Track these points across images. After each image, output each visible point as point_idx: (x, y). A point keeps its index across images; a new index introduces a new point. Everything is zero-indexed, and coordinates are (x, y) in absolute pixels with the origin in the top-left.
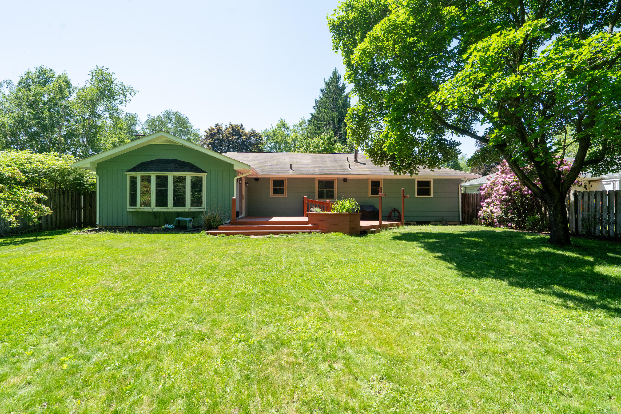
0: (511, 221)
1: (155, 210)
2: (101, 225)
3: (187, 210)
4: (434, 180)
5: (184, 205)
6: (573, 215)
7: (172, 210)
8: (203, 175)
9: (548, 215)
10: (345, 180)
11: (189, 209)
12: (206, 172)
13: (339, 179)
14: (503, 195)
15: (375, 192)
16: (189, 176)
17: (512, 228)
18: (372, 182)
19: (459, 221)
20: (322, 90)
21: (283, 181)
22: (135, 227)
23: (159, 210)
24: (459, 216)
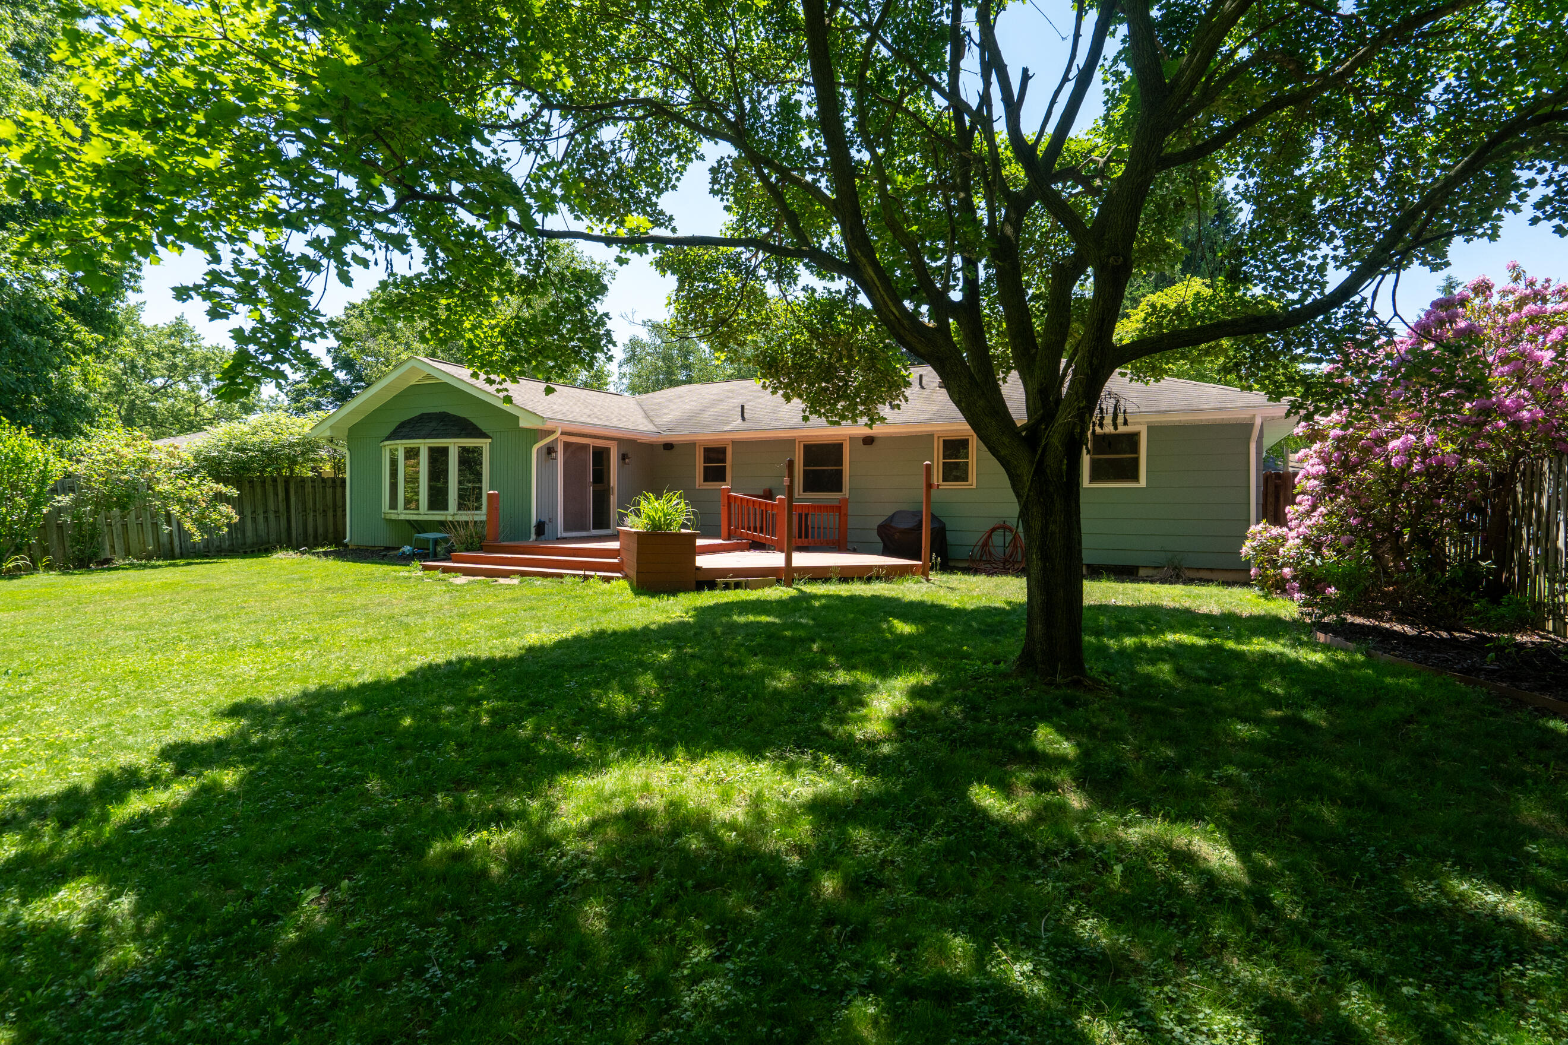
5: (446, 508)
7: (425, 518)
8: (484, 444)
12: (487, 437)
16: (454, 445)
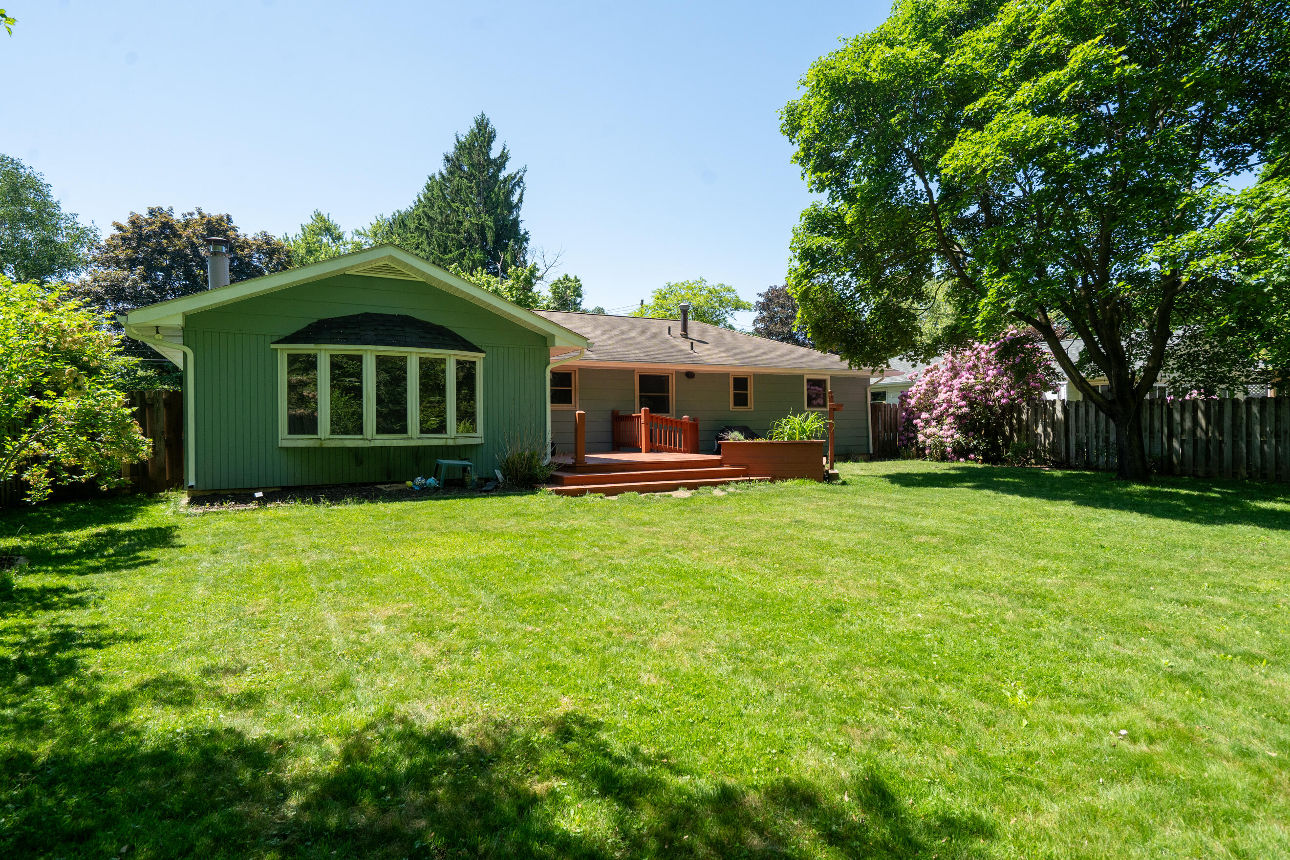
0: (975, 449)
1: (378, 443)
2: (201, 487)
3: (451, 442)
4: (832, 378)
6: (1063, 438)
9: (1016, 439)
10: (690, 375)
11: (456, 438)
13: (678, 373)
14: (961, 407)
15: (741, 400)
17: (976, 460)
18: (735, 379)
19: (868, 453)
20: (447, 159)
21: (570, 374)
22: (336, 486)
23: (388, 443)
24: (868, 445)
